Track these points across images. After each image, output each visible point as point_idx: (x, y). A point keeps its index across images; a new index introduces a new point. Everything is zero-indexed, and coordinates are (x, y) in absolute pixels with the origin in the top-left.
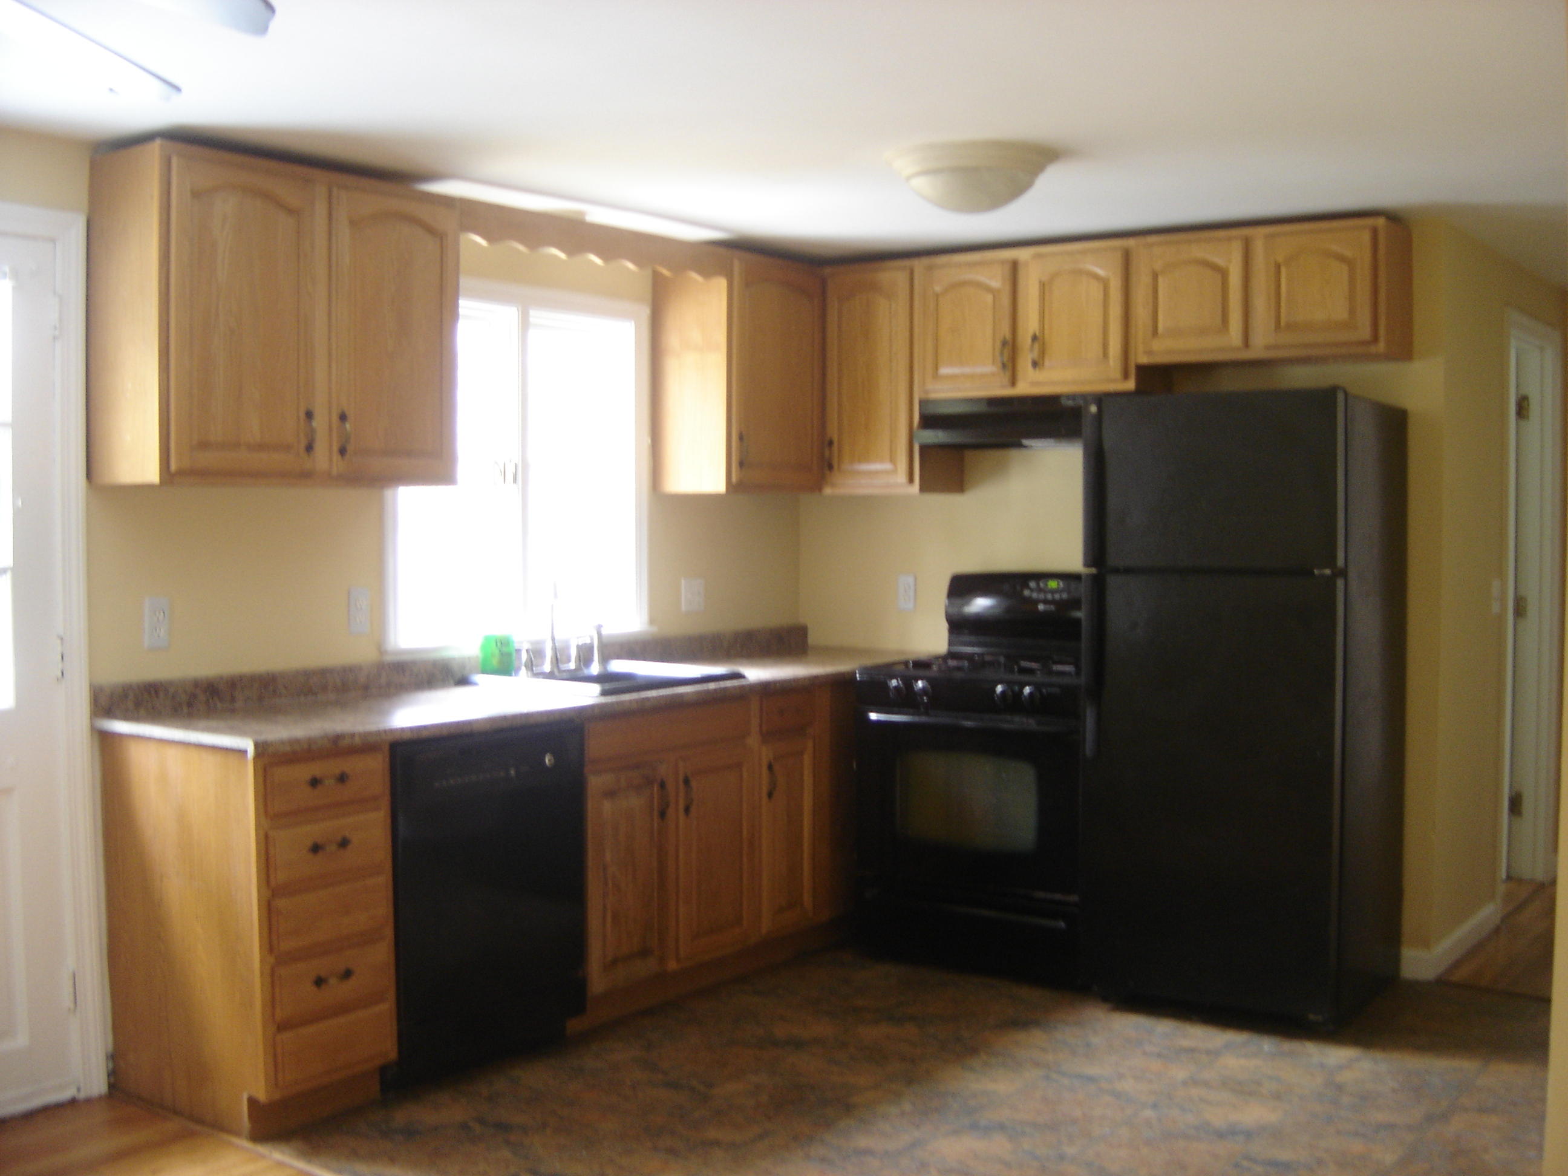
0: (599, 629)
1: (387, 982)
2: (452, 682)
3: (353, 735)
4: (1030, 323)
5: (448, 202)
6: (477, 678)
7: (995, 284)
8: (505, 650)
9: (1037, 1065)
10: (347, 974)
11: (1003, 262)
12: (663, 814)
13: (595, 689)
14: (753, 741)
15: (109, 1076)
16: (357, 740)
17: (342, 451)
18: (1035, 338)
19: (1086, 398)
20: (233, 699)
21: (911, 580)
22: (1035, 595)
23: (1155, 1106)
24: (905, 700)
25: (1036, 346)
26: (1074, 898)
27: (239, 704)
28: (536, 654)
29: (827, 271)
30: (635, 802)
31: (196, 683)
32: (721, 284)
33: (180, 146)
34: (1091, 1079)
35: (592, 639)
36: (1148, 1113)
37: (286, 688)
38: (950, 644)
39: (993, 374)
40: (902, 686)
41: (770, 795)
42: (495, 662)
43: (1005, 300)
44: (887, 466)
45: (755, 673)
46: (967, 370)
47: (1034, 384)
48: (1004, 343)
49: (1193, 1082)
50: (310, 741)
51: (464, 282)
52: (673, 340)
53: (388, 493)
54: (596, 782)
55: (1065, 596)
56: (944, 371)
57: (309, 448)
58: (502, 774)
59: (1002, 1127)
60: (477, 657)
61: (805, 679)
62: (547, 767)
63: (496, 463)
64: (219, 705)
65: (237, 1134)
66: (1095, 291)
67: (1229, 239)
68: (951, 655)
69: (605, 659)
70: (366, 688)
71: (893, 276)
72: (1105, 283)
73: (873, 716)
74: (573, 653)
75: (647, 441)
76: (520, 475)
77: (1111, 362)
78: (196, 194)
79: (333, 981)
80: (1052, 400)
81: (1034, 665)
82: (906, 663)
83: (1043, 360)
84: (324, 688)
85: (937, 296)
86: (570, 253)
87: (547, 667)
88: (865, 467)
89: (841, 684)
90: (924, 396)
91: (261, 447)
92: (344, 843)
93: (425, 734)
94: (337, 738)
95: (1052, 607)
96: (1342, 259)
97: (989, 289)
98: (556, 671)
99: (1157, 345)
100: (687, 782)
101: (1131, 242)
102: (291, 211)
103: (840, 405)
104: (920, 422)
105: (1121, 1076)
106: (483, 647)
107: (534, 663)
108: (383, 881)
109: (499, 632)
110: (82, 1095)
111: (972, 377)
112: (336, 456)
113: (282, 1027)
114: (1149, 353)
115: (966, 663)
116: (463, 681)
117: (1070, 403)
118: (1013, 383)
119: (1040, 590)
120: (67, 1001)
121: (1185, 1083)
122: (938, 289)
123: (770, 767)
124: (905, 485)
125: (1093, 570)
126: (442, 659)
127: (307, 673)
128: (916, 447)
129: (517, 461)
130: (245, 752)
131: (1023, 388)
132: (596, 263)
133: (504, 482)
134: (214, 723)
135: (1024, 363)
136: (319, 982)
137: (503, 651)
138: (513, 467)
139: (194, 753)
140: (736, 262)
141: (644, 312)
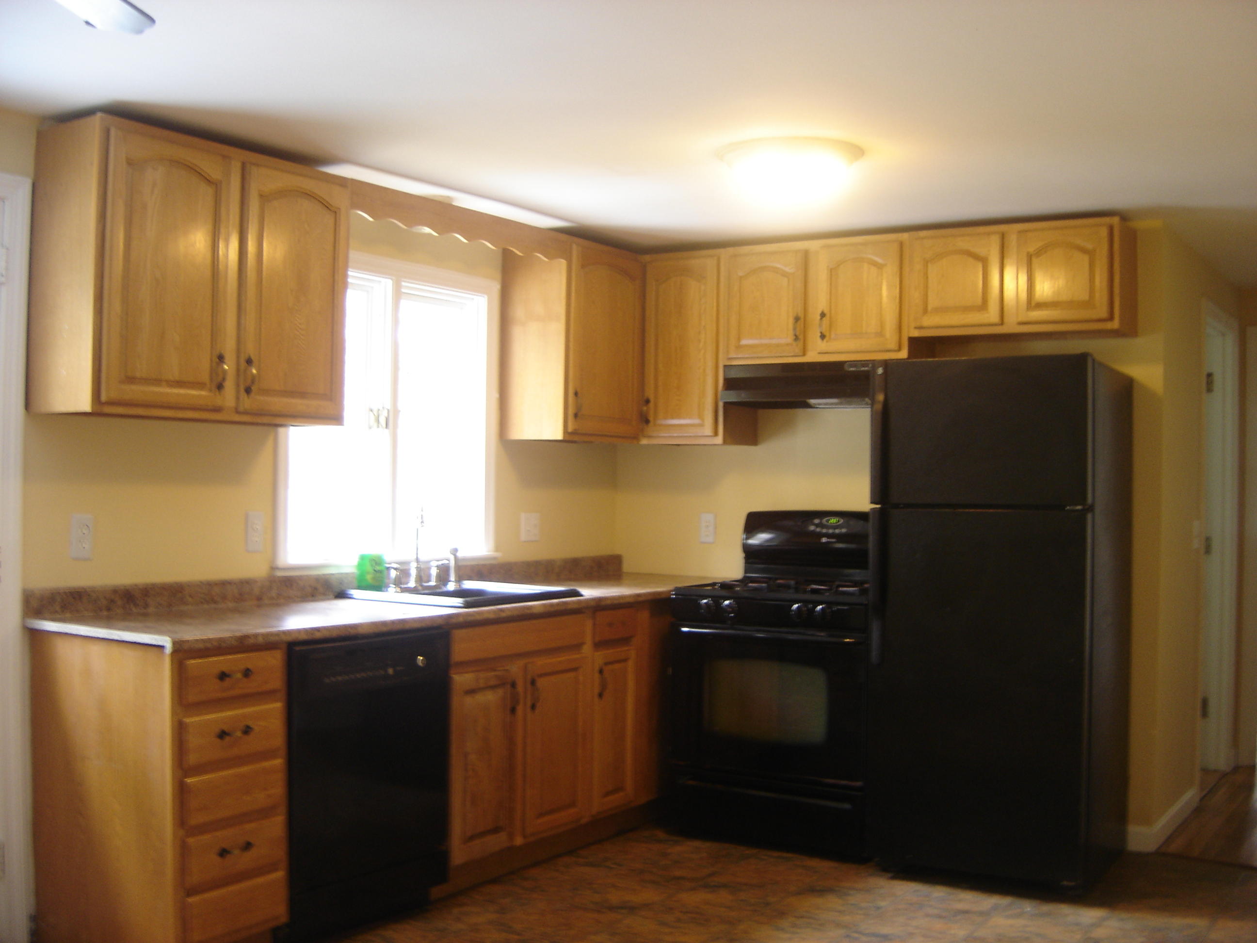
0: (454, 551)
1: (280, 853)
2: (332, 596)
3: (256, 636)
4: (819, 300)
5: (343, 182)
6: (354, 592)
7: (790, 269)
8: (378, 568)
9: (838, 925)
10: (248, 846)
11: (797, 251)
12: (513, 710)
13: (458, 601)
14: (587, 649)
16: (260, 640)
17: (247, 391)
18: (823, 315)
19: (874, 363)
20: (146, 606)
21: (712, 517)
22: (818, 530)
24: (713, 616)
25: (824, 320)
26: (859, 784)
27: (151, 610)
28: (404, 573)
29: (647, 258)
30: (490, 697)
31: (115, 591)
32: (563, 263)
33: (118, 120)
35: (449, 560)
37: (190, 596)
38: (746, 571)
39: (788, 345)
40: (711, 604)
41: (600, 695)
42: (369, 577)
43: (798, 283)
44: (696, 421)
45: (589, 592)
46: (764, 342)
47: (820, 353)
48: (797, 319)
49: (972, 939)
50: (220, 640)
51: (353, 255)
52: (519, 311)
53: (281, 431)
54: (461, 679)
55: (844, 530)
56: (746, 341)
57: (220, 387)
58: (382, 672)
60: (353, 573)
61: (630, 596)
62: (419, 667)
63: (371, 410)
64: (134, 610)
66: (876, 273)
67: (989, 234)
68: (747, 579)
69: (459, 579)
70: (259, 599)
71: (704, 262)
72: (883, 269)
73: (685, 629)
74: (434, 572)
75: (496, 395)
76: (390, 421)
77: (888, 335)
78: (130, 163)
79: (236, 852)
80: (837, 366)
81: (823, 587)
82: (714, 584)
83: (830, 333)
84: (224, 598)
85: (740, 279)
86: (440, 232)
87: (412, 584)
88: (676, 422)
90: (728, 363)
91: (180, 384)
92: (247, 731)
93: (317, 635)
94: (243, 639)
95: (833, 541)
96: (1084, 251)
97: (784, 274)
98: (420, 588)
99: (927, 321)
100: (533, 682)
101: (905, 236)
102: (209, 181)
103: (656, 369)
104: (724, 384)
106: (360, 566)
107: (401, 580)
108: (279, 763)
109: (372, 551)
111: (768, 347)
112: (243, 394)
113: (190, 891)
114: (919, 328)
116: (342, 595)
117: (852, 369)
118: (804, 354)
119: (822, 526)
121: (965, 940)
122: (741, 273)
123: (601, 671)
124: (711, 436)
125: (878, 506)
126: (324, 575)
127: (210, 585)
128: (721, 404)
129: (389, 408)
130: (161, 647)
131: (812, 357)
132: (461, 241)
133: (378, 427)
134: (132, 624)
135: (814, 335)
136: (223, 853)
137: (375, 569)
138: (385, 413)
139: (116, 650)
140: (574, 247)
141: (495, 287)
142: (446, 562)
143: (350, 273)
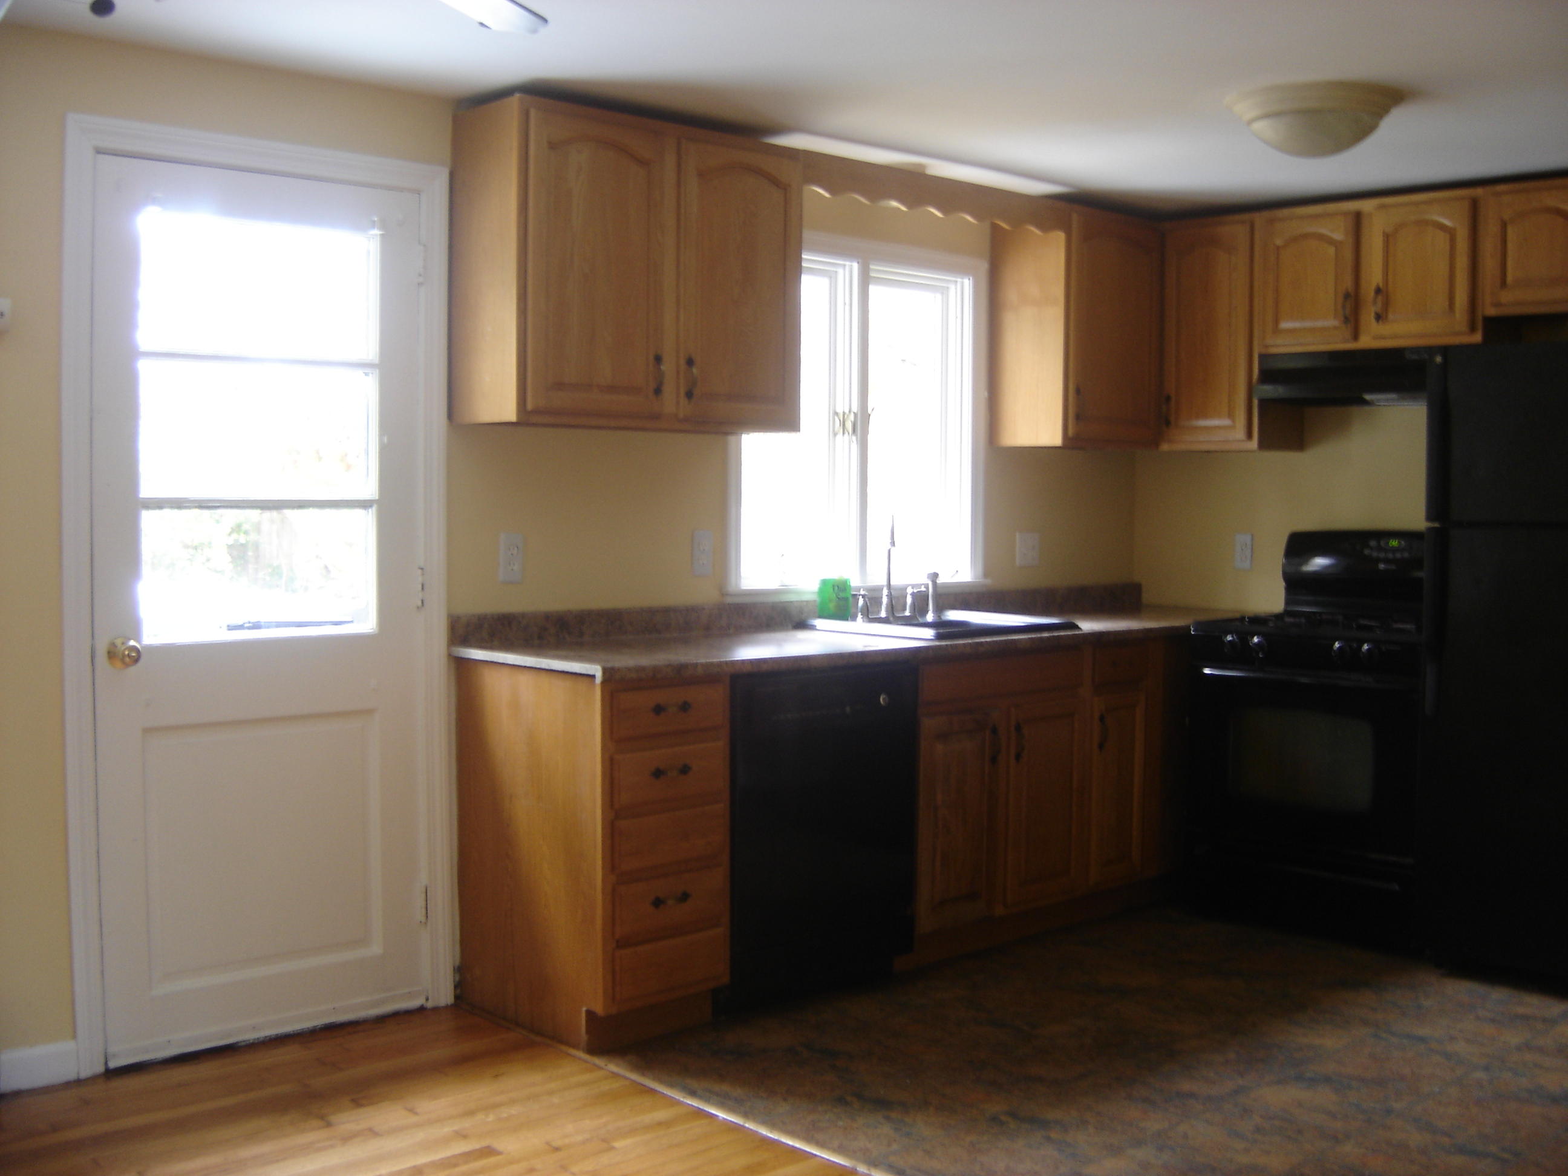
0: (934, 576)
1: (722, 907)
2: (792, 625)
3: (696, 665)
4: (1374, 275)
5: (792, 153)
6: (819, 623)
7: (1338, 236)
8: (842, 595)
9: (1366, 1023)
10: (685, 897)
11: (1345, 214)
12: (994, 760)
13: (929, 633)
14: (1085, 691)
15: (456, 987)
16: (700, 671)
17: (689, 395)
18: (1378, 291)
19: (1431, 350)
20: (581, 634)
21: (1248, 538)
22: (1375, 554)
23: (1486, 1069)
24: (1239, 655)
25: (1380, 298)
26: (1409, 860)
27: (586, 638)
28: (873, 600)
29: (1167, 225)
30: (967, 746)
31: (547, 617)
32: (1060, 237)
33: (537, 99)
34: (1422, 1040)
35: (927, 587)
36: (1480, 1075)
37: (629, 624)
38: (1288, 602)
39: (1335, 328)
40: (1237, 640)
41: (1101, 746)
42: (832, 605)
43: (1348, 254)
44: (1226, 422)
45: (1088, 626)
46: (1308, 324)
47: (1376, 338)
48: (1347, 296)
49: (1527, 1047)
50: (656, 670)
51: (807, 235)
52: (1011, 294)
53: (732, 439)
54: (929, 724)
55: (1406, 555)
56: (1285, 325)
57: (658, 391)
58: (838, 711)
59: (1327, 1080)
60: (815, 601)
61: (1138, 631)
62: (881, 706)
63: (836, 414)
64: (568, 638)
65: (575, 1046)
66: (1442, 239)
68: (1287, 613)
69: (940, 609)
70: (708, 628)
71: (1235, 230)
72: (1451, 233)
73: (1207, 671)
74: (909, 600)
75: (984, 394)
76: (859, 426)
77: (1458, 315)
78: (552, 146)
79: (670, 902)
80: (1395, 354)
81: (1373, 623)
82: (1242, 619)
83: (1387, 313)
84: (668, 625)
85: (1278, 248)
86: (910, 206)
87: (883, 614)
88: (1202, 423)
89: (1175, 637)
90: (1264, 351)
91: (611, 389)
92: (685, 770)
93: (765, 667)
94: (681, 668)
95: (1393, 567)
97: (1330, 241)
98: (891, 616)
99: (1506, 297)
100: (1018, 728)
101: (1479, 191)
102: (643, 163)
103: (1178, 360)
104: (1259, 378)
105: (1452, 1039)
106: (821, 591)
107: (870, 609)
108: (721, 808)
109: (835, 574)
110: (430, 1005)
111: (1313, 330)
112: (683, 400)
113: (622, 943)
114: (1497, 305)
115: (1303, 620)
116: (803, 625)
117: (1415, 357)
118: (1356, 337)
119: (1380, 549)
120: (420, 916)
121: (1519, 1049)
122: (1279, 242)
123: (1102, 719)
124: (1243, 441)
125: (1437, 525)
126: (781, 602)
127: (652, 612)
128: (1256, 402)
129: (855, 411)
130: (593, 677)
131: (1366, 342)
132: (936, 216)
133: (844, 433)
134: (563, 653)
135: (1368, 316)
136: (658, 903)
137: (839, 597)
138: (852, 417)
139: (545, 679)
140: (1075, 217)
141: (984, 266)
142: (923, 589)
143: (804, 256)
